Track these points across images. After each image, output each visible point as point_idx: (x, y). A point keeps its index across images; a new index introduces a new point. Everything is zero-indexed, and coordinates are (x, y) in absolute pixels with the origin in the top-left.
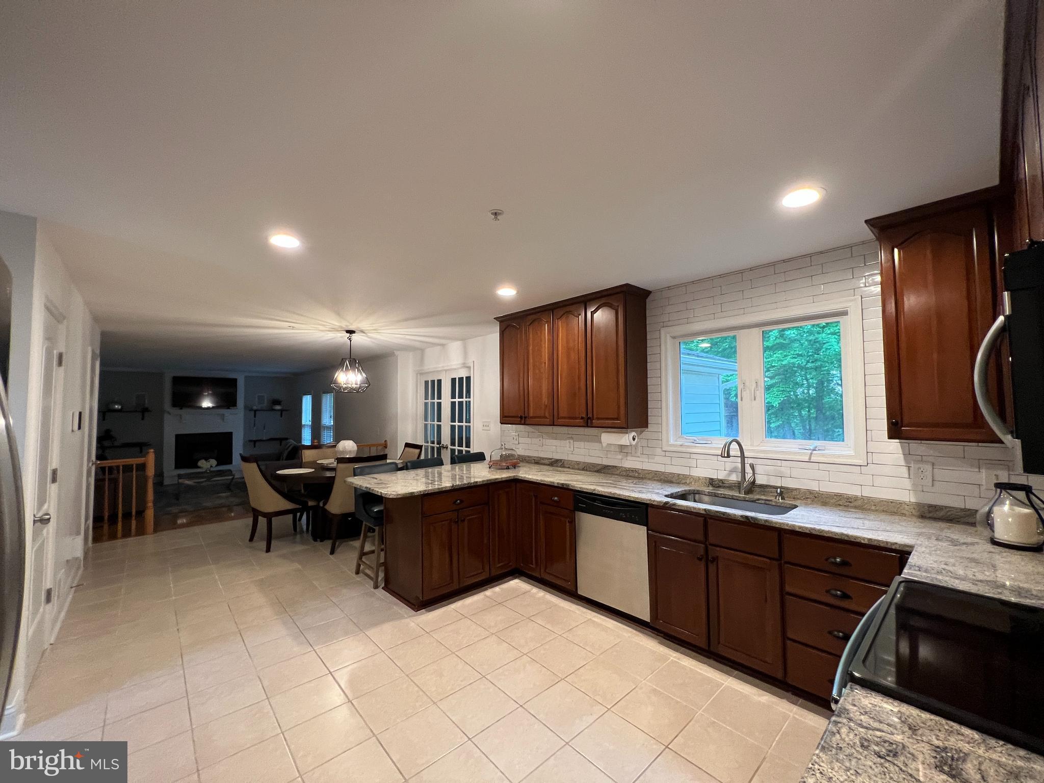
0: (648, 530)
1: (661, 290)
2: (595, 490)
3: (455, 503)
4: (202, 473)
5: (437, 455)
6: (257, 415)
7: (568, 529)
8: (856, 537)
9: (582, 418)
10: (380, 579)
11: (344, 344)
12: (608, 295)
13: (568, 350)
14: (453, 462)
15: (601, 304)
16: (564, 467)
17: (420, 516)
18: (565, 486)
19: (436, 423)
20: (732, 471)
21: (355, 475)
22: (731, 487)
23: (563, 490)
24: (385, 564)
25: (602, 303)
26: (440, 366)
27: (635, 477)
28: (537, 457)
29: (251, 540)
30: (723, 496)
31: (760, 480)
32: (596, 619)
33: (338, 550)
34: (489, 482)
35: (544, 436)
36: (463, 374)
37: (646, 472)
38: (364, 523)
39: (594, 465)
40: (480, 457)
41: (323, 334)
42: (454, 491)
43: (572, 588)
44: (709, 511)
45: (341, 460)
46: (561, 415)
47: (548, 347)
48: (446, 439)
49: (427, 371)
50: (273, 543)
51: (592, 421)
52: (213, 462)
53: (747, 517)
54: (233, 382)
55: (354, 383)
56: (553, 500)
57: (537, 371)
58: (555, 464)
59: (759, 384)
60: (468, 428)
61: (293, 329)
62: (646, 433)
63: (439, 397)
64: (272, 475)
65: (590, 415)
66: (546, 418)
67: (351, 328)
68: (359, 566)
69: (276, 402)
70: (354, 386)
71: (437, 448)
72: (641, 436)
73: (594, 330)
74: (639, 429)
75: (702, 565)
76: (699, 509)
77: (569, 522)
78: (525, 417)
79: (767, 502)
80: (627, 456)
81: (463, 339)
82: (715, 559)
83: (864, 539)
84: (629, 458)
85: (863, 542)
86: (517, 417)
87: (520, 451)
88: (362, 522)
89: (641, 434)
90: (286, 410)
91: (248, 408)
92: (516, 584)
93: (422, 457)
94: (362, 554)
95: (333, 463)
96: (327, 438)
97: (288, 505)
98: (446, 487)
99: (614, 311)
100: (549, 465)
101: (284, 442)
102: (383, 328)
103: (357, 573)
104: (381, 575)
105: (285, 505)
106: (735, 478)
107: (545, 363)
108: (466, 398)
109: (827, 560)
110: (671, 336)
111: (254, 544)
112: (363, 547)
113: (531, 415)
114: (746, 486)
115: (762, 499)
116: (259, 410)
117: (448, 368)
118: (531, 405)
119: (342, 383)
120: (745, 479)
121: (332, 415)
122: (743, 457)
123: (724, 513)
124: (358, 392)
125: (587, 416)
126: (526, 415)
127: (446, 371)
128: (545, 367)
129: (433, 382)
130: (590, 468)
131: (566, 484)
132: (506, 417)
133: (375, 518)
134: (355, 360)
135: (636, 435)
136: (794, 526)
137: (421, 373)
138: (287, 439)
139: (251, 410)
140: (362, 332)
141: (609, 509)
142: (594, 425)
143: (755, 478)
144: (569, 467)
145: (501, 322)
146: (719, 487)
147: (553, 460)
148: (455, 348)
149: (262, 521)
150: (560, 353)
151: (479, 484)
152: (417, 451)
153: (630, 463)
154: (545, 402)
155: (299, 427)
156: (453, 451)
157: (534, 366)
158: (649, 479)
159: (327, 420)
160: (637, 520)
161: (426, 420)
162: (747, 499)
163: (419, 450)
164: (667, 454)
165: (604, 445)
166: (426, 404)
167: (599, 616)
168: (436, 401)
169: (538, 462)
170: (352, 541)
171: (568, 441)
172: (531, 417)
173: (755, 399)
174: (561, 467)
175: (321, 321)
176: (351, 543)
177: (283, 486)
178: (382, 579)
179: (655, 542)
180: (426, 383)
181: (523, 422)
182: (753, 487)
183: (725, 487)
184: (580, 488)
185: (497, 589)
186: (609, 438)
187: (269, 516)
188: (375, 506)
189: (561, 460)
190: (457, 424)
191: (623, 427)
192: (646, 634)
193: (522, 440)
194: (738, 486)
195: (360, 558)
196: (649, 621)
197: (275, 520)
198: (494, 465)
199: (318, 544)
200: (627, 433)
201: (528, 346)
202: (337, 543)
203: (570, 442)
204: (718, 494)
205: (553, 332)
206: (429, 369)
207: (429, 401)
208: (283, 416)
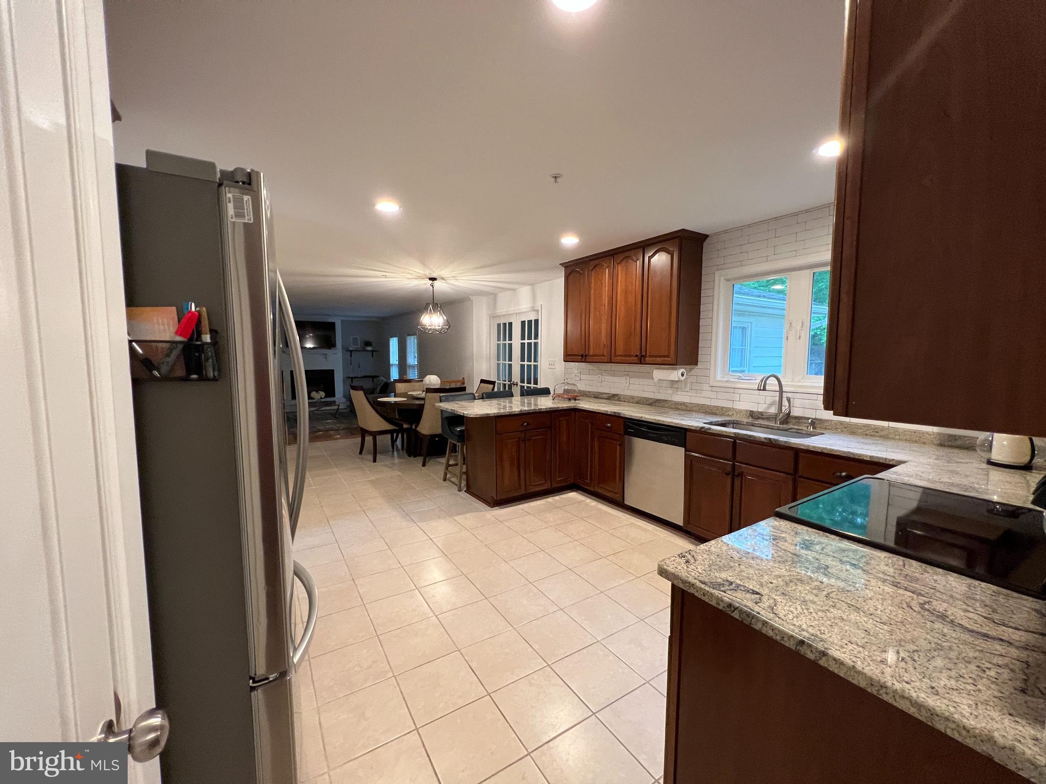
0: (685, 451)
1: (717, 234)
2: (642, 417)
3: (522, 425)
4: (316, 402)
5: (509, 389)
6: (352, 355)
7: (618, 451)
8: (860, 455)
9: (636, 356)
10: (462, 485)
11: (426, 290)
12: (665, 241)
13: (626, 292)
14: (522, 395)
15: (659, 249)
16: (620, 401)
17: (495, 433)
18: (617, 414)
19: (507, 362)
20: (771, 405)
21: (441, 401)
22: (769, 418)
23: (616, 417)
24: (466, 473)
25: (660, 247)
26: (512, 309)
27: (683, 410)
28: (596, 392)
29: (361, 453)
30: (759, 425)
31: (796, 412)
32: (638, 524)
33: (427, 464)
34: (551, 410)
35: (603, 373)
36: (532, 317)
37: (694, 405)
38: (449, 441)
39: (647, 399)
40: (545, 392)
41: (409, 281)
42: (522, 415)
43: (620, 499)
44: (738, 434)
45: (429, 390)
46: (617, 354)
47: (608, 291)
48: (516, 377)
49: (500, 314)
50: (378, 456)
51: (644, 358)
52: (322, 394)
53: (770, 439)
54: (332, 326)
55: (437, 325)
56: (607, 426)
57: (598, 313)
58: (612, 398)
59: (805, 324)
60: (536, 367)
61: (386, 278)
62: (696, 370)
63: (510, 339)
64: (374, 402)
65: (643, 353)
66: (603, 355)
67: (434, 276)
68: (446, 474)
69: (368, 344)
70: (437, 328)
71: (509, 385)
72: (690, 373)
73: (651, 273)
74: (688, 367)
75: (729, 480)
76: (730, 433)
77: (619, 444)
78: (586, 356)
79: (799, 431)
80: (677, 391)
81: (532, 285)
82: (741, 475)
83: (866, 456)
84: (678, 393)
85: (865, 459)
86: (578, 355)
87: (581, 387)
88: (448, 439)
89: (690, 371)
90: (376, 351)
91: (346, 349)
92: (573, 495)
93: (496, 390)
94: (448, 466)
95: (421, 395)
96: (413, 374)
97: (388, 427)
98: (515, 411)
99: (670, 256)
100: (607, 399)
101: (375, 380)
102: (462, 275)
103: (445, 480)
104: (464, 483)
105: (387, 426)
106: (773, 410)
107: (605, 306)
108: (535, 339)
109: (833, 474)
110: (725, 279)
111: (363, 456)
112: (448, 462)
113: (591, 354)
114: (782, 417)
115: (794, 429)
116: (354, 351)
117: (518, 311)
118: (591, 346)
119: (427, 325)
120: (781, 411)
121: (416, 355)
122: (781, 391)
123: (750, 436)
124: (440, 332)
125: (641, 354)
126: (587, 353)
127: (516, 314)
128: (605, 309)
129: (505, 324)
130: (643, 401)
131: (618, 413)
132: (569, 355)
133: (458, 436)
134: (436, 303)
135: (685, 371)
136: (808, 446)
137: (493, 317)
138: (378, 376)
139: (348, 351)
140: (443, 279)
141: (653, 433)
142: (646, 362)
143: (790, 410)
144: (624, 401)
145: (566, 267)
146: (759, 418)
147: (610, 395)
148: (525, 292)
149: (369, 439)
150: (619, 298)
151: (542, 410)
152: (491, 386)
153: (680, 397)
154: (603, 342)
155: (388, 366)
156: (522, 387)
157: (595, 308)
158: (696, 412)
159: (412, 359)
160: (677, 442)
161: (498, 360)
162: (780, 429)
163: (492, 386)
164: (714, 389)
165: (656, 380)
166: (498, 345)
167: (642, 521)
168: (507, 342)
169: (597, 396)
170: (439, 458)
171: (624, 378)
172: (592, 356)
173: (800, 339)
174: (617, 400)
175: (408, 270)
176: (438, 459)
177: (383, 410)
178: (464, 486)
179: (691, 461)
180: (499, 325)
181: (583, 360)
182: (787, 418)
183: (763, 418)
184: (630, 416)
185: (557, 498)
186: (659, 374)
187: (374, 434)
188: (457, 427)
189: (617, 395)
190: (526, 363)
191: (673, 364)
192: (678, 536)
193: (583, 377)
194: (773, 418)
195: (447, 469)
196: (681, 524)
197: (379, 438)
198: (557, 397)
199: (412, 458)
200: (676, 370)
201: (590, 291)
202: (427, 459)
203: (626, 379)
204: (755, 424)
205: (612, 277)
206: (500, 312)
207: (502, 342)
208: (374, 356)
